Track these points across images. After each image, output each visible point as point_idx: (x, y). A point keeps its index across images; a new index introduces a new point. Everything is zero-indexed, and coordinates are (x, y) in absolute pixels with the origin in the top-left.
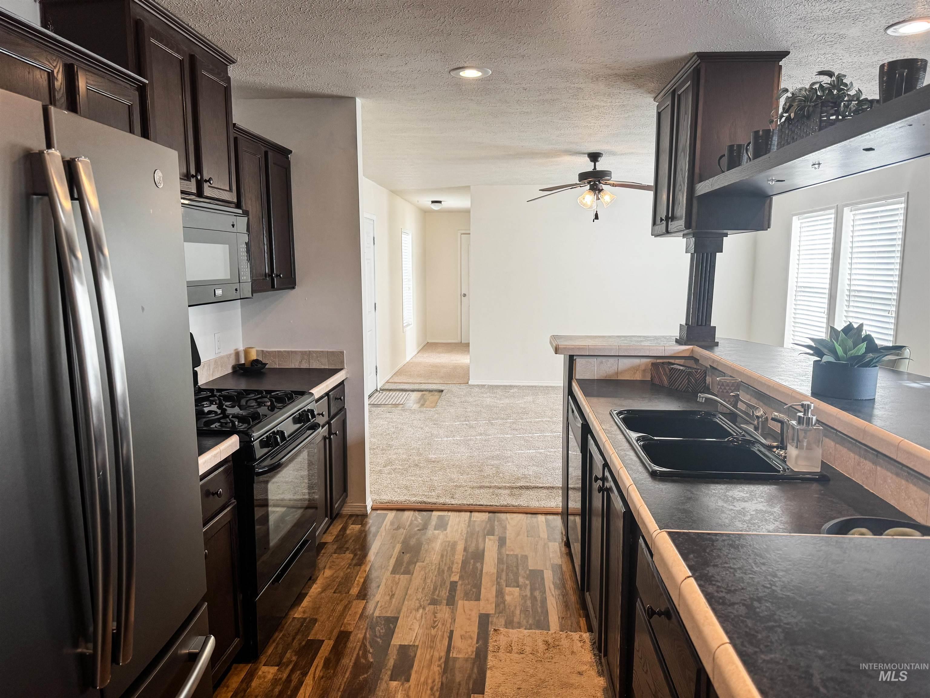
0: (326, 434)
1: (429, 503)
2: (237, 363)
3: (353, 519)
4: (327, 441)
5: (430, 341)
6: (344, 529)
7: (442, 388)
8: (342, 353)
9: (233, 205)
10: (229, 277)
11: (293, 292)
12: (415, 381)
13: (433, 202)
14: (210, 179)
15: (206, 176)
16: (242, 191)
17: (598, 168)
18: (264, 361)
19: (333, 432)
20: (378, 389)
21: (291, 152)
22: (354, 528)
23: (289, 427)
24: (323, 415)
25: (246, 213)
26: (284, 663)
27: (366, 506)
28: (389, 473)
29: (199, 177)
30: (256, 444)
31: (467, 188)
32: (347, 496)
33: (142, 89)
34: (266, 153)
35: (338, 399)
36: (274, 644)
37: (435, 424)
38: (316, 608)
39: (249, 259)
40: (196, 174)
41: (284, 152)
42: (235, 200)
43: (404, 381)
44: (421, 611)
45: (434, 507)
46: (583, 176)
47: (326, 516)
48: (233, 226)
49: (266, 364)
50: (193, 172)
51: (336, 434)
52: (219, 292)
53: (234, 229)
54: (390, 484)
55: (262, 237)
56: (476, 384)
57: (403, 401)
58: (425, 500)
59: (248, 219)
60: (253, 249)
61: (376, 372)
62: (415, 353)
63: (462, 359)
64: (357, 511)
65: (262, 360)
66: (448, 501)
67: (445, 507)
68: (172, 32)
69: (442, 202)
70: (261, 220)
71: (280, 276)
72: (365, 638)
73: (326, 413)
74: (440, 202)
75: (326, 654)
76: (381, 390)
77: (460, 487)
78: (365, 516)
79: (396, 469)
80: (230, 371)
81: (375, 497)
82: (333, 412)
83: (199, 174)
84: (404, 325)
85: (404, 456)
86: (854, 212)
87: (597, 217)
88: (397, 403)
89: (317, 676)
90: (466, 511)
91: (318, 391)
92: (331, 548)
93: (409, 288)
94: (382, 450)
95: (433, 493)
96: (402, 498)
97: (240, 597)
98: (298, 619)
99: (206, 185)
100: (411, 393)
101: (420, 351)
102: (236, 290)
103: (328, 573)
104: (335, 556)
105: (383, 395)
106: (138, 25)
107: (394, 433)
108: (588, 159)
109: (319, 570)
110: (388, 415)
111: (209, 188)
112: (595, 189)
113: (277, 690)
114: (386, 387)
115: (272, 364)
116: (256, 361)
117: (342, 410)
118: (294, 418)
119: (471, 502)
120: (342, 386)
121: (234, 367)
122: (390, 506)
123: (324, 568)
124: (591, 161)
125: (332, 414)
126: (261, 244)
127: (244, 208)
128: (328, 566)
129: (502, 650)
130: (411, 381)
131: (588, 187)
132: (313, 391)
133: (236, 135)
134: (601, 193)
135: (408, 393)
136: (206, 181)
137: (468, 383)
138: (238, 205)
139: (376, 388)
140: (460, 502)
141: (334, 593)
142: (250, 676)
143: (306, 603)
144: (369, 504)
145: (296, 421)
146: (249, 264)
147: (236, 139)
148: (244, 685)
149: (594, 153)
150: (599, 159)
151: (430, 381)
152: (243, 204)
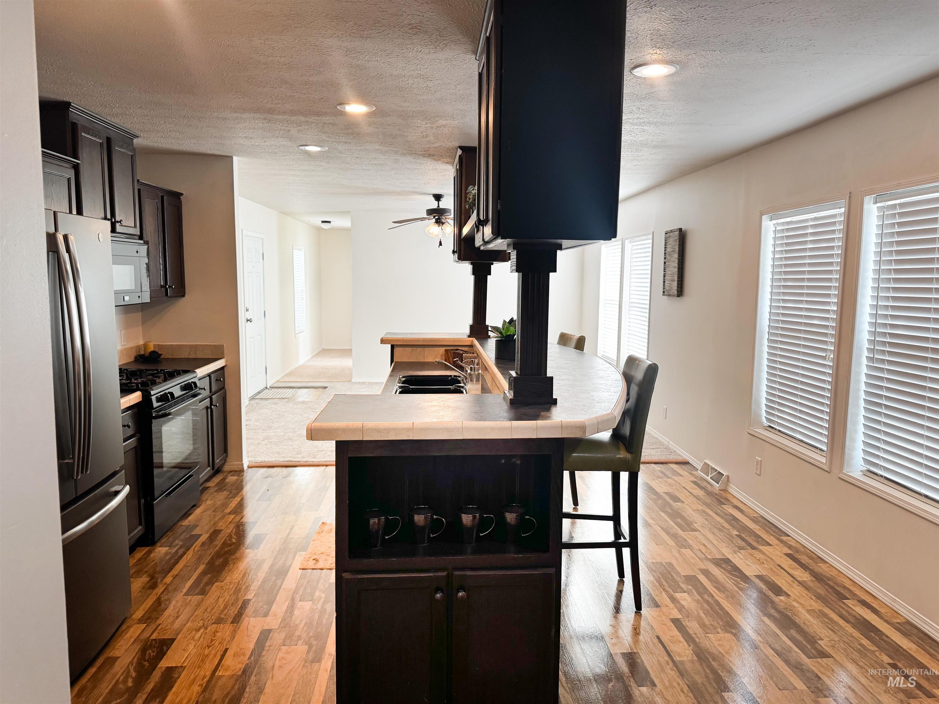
0: (209, 405)
1: (295, 462)
2: (138, 354)
3: (232, 473)
4: (209, 410)
5: (325, 348)
6: (224, 479)
7: (325, 385)
8: (223, 346)
9: (137, 237)
10: (134, 288)
11: (183, 299)
12: (303, 380)
13: (323, 222)
14: (121, 220)
15: (118, 219)
16: (144, 226)
17: (441, 207)
18: (160, 353)
19: (214, 403)
20: (268, 387)
21: (182, 194)
22: (231, 479)
23: (177, 392)
24: (204, 389)
25: (146, 243)
26: (173, 546)
27: (243, 464)
28: (266, 445)
29: (113, 220)
30: (154, 398)
31: (349, 212)
32: (227, 457)
33: (76, 168)
34: (162, 197)
35: (218, 380)
36: (167, 538)
37: (313, 411)
38: (199, 520)
39: (149, 276)
40: (111, 217)
41: (177, 196)
42: (139, 233)
43: (293, 381)
44: (274, 518)
45: (298, 464)
46: (431, 212)
47: (209, 466)
48: (137, 252)
49: (161, 355)
50: (109, 216)
51: (216, 406)
52: (127, 298)
53: (138, 255)
54: (266, 451)
55: (159, 258)
56: (358, 381)
57: (289, 396)
58: (292, 459)
59: (148, 247)
60: (151, 268)
61: (266, 372)
62: (310, 357)
63: (347, 362)
64: (235, 468)
65: (157, 351)
66: (310, 460)
67: (307, 463)
68: (95, 125)
69: (331, 222)
70: (158, 246)
71: (172, 287)
72: (232, 532)
73: (207, 388)
74: (329, 222)
75: (204, 540)
76: (270, 387)
77: (322, 451)
78: (242, 471)
79: (271, 442)
80: (132, 359)
81: (250, 459)
82: (213, 389)
83: (113, 218)
84: (296, 332)
85: (281, 433)
86: (632, 244)
87: (441, 244)
88: (284, 397)
89: (196, 550)
90: (323, 465)
91: (202, 372)
92: (212, 490)
93: (302, 298)
94: (263, 430)
95: (299, 456)
96: (273, 459)
97: (143, 501)
98: (185, 525)
99: (118, 225)
100: (297, 390)
101: (314, 356)
102: (139, 297)
103: (209, 502)
104: (216, 493)
105: (272, 391)
106: (74, 126)
107: (275, 419)
108: (433, 199)
109: (203, 501)
110: (273, 406)
111: (121, 227)
112: (439, 222)
113: (168, 557)
114: (275, 385)
115: (165, 355)
116: (153, 352)
117: (222, 388)
118: (181, 386)
119: (328, 459)
120: (222, 371)
121: (136, 358)
122: (263, 464)
123: (207, 500)
124: (436, 200)
125: (213, 390)
126: (158, 264)
127: (145, 240)
128: (209, 499)
129: (324, 532)
130: (299, 380)
131: (434, 220)
132: (198, 371)
133: (139, 187)
134: (444, 225)
135: (295, 390)
136: (118, 222)
137: (351, 381)
138: (141, 237)
139: (265, 386)
140: (319, 460)
141: (213, 512)
142: (150, 552)
143: (190, 518)
144: (246, 463)
145: (184, 388)
146: (148, 279)
147: (139, 190)
148: (145, 556)
149: (437, 194)
150: (441, 199)
151: (317, 380)
152: (144, 236)
